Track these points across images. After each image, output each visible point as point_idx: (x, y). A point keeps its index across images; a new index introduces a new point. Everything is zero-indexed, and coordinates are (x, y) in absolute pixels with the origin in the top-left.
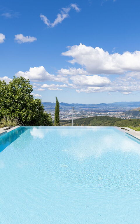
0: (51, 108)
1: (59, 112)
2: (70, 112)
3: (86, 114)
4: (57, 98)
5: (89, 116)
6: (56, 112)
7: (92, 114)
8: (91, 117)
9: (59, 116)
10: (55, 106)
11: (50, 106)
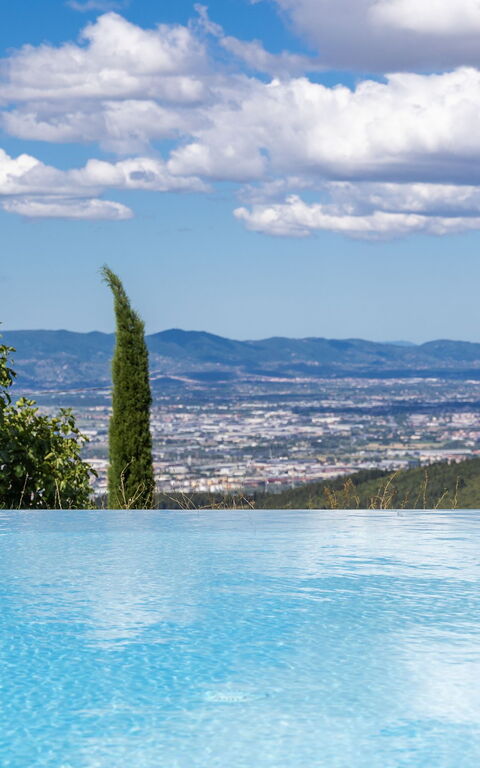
0: (75, 386)
1: (145, 408)
2: (247, 413)
3: (396, 439)
4: (115, 283)
5: (429, 455)
6: (121, 410)
7: (453, 430)
8: (442, 464)
9: (147, 443)
10: (105, 369)
11: (58, 361)
